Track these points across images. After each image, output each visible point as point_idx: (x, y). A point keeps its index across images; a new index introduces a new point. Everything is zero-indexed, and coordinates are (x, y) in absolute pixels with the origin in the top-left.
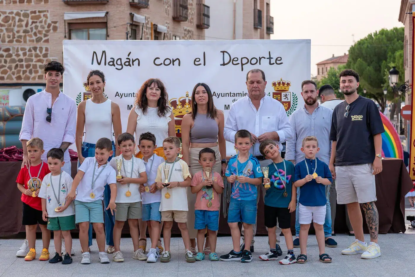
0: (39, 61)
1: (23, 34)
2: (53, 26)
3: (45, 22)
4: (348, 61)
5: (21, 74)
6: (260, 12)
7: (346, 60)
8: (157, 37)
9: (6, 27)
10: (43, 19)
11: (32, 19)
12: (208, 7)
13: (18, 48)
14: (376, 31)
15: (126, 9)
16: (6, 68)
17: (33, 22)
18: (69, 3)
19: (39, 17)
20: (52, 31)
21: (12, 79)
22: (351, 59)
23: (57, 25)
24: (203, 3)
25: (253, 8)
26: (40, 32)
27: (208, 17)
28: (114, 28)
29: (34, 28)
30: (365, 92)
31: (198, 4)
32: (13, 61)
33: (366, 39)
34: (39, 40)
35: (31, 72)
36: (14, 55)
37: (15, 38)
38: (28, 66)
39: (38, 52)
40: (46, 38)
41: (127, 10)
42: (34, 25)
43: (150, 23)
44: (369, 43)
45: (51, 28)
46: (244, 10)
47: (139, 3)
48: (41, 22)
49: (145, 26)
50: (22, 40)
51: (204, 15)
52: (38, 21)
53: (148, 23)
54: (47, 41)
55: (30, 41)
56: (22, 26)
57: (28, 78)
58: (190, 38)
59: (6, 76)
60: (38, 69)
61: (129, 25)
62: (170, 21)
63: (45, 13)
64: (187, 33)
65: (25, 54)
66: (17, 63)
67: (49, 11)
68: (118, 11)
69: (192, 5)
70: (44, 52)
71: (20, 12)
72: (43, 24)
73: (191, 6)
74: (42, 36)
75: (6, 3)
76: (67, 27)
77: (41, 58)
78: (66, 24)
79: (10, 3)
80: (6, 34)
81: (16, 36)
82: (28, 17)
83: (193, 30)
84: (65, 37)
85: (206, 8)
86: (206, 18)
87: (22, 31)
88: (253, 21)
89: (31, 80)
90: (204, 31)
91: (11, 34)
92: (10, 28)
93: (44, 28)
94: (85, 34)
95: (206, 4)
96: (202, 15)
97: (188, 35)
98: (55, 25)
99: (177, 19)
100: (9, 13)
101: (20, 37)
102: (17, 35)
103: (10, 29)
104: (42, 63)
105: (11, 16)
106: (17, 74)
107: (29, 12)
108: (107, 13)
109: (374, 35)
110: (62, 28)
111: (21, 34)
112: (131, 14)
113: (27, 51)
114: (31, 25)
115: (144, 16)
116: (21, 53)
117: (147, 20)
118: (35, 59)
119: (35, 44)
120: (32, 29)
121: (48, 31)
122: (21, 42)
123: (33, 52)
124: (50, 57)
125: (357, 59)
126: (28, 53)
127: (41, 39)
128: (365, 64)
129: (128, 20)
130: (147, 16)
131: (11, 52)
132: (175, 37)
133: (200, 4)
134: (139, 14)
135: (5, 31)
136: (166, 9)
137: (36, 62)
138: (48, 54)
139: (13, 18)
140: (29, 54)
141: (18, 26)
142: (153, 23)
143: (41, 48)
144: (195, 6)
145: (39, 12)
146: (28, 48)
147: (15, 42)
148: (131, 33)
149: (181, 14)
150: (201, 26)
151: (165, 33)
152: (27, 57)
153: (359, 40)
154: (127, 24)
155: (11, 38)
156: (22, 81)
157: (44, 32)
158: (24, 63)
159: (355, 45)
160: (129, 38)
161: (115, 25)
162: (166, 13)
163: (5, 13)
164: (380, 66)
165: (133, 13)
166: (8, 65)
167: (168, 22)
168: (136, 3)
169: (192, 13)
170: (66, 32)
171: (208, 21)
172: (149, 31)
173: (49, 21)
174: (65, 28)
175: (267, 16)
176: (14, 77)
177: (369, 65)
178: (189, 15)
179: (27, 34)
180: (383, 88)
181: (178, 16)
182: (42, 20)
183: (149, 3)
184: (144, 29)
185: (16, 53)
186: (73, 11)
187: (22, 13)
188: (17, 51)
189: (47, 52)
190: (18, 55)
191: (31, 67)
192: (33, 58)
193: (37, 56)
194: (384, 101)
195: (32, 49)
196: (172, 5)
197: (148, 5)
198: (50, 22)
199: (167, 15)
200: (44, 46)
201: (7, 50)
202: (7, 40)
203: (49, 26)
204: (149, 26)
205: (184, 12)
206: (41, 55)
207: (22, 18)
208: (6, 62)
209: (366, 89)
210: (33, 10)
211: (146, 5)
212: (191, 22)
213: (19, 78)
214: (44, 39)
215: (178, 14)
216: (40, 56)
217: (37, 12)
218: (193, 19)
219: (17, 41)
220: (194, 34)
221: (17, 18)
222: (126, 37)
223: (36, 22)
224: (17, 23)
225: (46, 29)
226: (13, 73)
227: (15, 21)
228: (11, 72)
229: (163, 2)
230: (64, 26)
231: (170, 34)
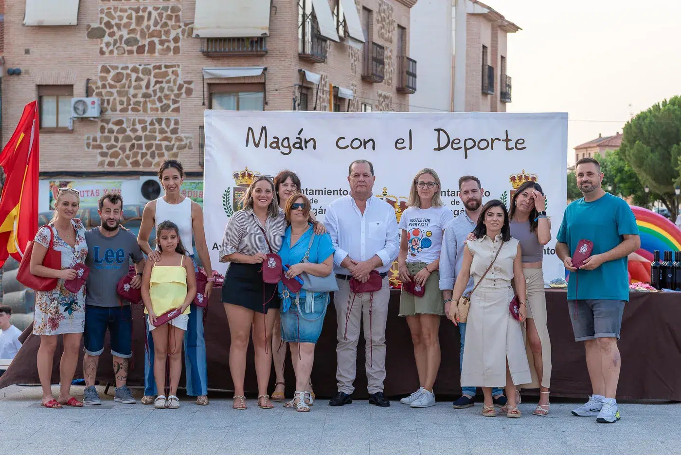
0: (166, 139)
1: (142, 100)
2: (186, 87)
3: (175, 81)
4: (622, 144)
5: (139, 158)
6: (491, 69)
7: (619, 142)
8: (339, 106)
9: (118, 89)
10: (172, 77)
11: (155, 77)
12: (415, 62)
13: (134, 121)
14: (665, 100)
15: (293, 63)
16: (117, 149)
17: (157, 82)
18: (210, 54)
19: (166, 74)
20: (184, 95)
21: (126, 165)
22: (625, 142)
23: (192, 86)
24: (407, 56)
25: (481, 63)
26: (167, 97)
27: (414, 76)
28: (275, 91)
29: (158, 90)
30: (647, 190)
31: (400, 57)
32: (128, 139)
33: (650, 111)
34: (165, 108)
35: (153, 156)
36: (128, 130)
37: (130, 105)
38: (149, 147)
39: (164, 126)
40: (176, 106)
41: (294, 66)
42: (158, 86)
43: (328, 85)
44: (655, 116)
45: (183, 90)
46: (468, 66)
47: (312, 55)
48: (168, 82)
49: (320, 89)
50: (141, 108)
51: (408, 73)
52: (164, 80)
53: (325, 85)
54: (177, 110)
55: (152, 109)
56: (140, 87)
57: (150, 164)
58: (388, 108)
59: (116, 161)
60: (164, 150)
61: (297, 87)
62: (357, 81)
63: (174, 69)
64: (383, 100)
65: (144, 129)
66: (134, 141)
67: (181, 67)
68: (281, 67)
69: (390, 58)
70: (172, 126)
71: (138, 66)
72: (172, 84)
73: (389, 60)
74: (170, 102)
75: (118, 54)
76: (206, 89)
77: (169, 135)
78: (206, 85)
79: (124, 53)
80: (118, 99)
81: (132, 102)
82: (150, 74)
83: (391, 95)
84: (204, 104)
85: (411, 63)
86: (411, 78)
87: (140, 95)
88: (480, 84)
89: (153, 166)
90: (408, 97)
91: (125, 99)
92: (123, 89)
93: (172, 91)
94: (232, 100)
95: (411, 57)
96: (405, 74)
97: (384, 104)
98: (189, 86)
99: (368, 79)
100: (123, 68)
101: (138, 103)
102: (133, 100)
103: (124, 91)
104: (170, 142)
105: (124, 72)
106: (133, 157)
107: (151, 67)
108: (265, 69)
109: (663, 106)
110: (199, 91)
111: (140, 99)
112: (300, 71)
113: (148, 124)
114: (154, 87)
115: (319, 74)
116: (139, 127)
117: (324, 80)
118: (159, 136)
119: (160, 114)
120: (155, 91)
121: (178, 95)
122: (140, 111)
123: (157, 126)
124: (182, 133)
125: (635, 142)
126: (149, 127)
127: (169, 106)
128: (646, 148)
129: (295, 80)
130: (324, 74)
131: (124, 126)
132: (365, 105)
133: (403, 58)
134: (311, 72)
135: (116, 94)
136: (352, 64)
137: (161, 140)
138: (178, 128)
139: (128, 75)
140: (150, 129)
141: (136, 88)
142: (333, 85)
143: (168, 120)
144: (394, 61)
145: (166, 67)
146: (149, 120)
147: (130, 112)
148: (300, 100)
149: (374, 72)
150: (404, 90)
151: (349, 100)
152: (147, 133)
153: (639, 113)
154: (295, 85)
155: (125, 105)
156: (141, 169)
157: (172, 97)
158: (143, 142)
159: (632, 121)
160: (297, 107)
161: (277, 87)
162: (352, 69)
163: (117, 68)
164: (669, 153)
165: (303, 70)
166: (119, 144)
167: (355, 83)
168: (309, 54)
169: (390, 70)
170: (206, 96)
171: (414, 83)
172: (326, 97)
173: (180, 81)
174: (204, 91)
175: (501, 75)
176: (128, 162)
177: (652, 151)
178: (385, 74)
179: (148, 99)
180: (675, 185)
181: (370, 74)
182: (170, 79)
183: (327, 55)
184: (319, 93)
185: (132, 127)
186: (216, 66)
187: (141, 68)
188: (134, 124)
189: (177, 126)
190: (134, 130)
191: (154, 148)
192: (157, 134)
193: (162, 131)
194: (676, 204)
195: (154, 121)
196: (361, 58)
197: (326, 57)
198: (182, 82)
199: (353, 72)
200: (173, 116)
201: (119, 123)
202: (119, 107)
203: (180, 87)
204: (327, 89)
205: (379, 69)
206: (168, 130)
207: (141, 75)
208: (116, 140)
209: (649, 186)
210: (158, 64)
211: (323, 58)
212: (389, 84)
213: (136, 163)
214: (173, 107)
215: (370, 72)
216: (166, 132)
217: (163, 66)
218: (391, 79)
219: (134, 110)
220: (393, 101)
221: (134, 76)
222: (293, 105)
223: (162, 82)
224: (134, 83)
225: (176, 92)
226: (128, 157)
227: (130, 80)
228: (125, 155)
229: (348, 54)
230: (202, 88)
231: (358, 101)
